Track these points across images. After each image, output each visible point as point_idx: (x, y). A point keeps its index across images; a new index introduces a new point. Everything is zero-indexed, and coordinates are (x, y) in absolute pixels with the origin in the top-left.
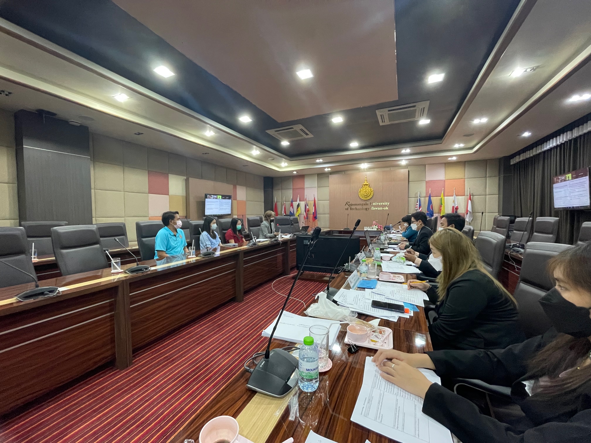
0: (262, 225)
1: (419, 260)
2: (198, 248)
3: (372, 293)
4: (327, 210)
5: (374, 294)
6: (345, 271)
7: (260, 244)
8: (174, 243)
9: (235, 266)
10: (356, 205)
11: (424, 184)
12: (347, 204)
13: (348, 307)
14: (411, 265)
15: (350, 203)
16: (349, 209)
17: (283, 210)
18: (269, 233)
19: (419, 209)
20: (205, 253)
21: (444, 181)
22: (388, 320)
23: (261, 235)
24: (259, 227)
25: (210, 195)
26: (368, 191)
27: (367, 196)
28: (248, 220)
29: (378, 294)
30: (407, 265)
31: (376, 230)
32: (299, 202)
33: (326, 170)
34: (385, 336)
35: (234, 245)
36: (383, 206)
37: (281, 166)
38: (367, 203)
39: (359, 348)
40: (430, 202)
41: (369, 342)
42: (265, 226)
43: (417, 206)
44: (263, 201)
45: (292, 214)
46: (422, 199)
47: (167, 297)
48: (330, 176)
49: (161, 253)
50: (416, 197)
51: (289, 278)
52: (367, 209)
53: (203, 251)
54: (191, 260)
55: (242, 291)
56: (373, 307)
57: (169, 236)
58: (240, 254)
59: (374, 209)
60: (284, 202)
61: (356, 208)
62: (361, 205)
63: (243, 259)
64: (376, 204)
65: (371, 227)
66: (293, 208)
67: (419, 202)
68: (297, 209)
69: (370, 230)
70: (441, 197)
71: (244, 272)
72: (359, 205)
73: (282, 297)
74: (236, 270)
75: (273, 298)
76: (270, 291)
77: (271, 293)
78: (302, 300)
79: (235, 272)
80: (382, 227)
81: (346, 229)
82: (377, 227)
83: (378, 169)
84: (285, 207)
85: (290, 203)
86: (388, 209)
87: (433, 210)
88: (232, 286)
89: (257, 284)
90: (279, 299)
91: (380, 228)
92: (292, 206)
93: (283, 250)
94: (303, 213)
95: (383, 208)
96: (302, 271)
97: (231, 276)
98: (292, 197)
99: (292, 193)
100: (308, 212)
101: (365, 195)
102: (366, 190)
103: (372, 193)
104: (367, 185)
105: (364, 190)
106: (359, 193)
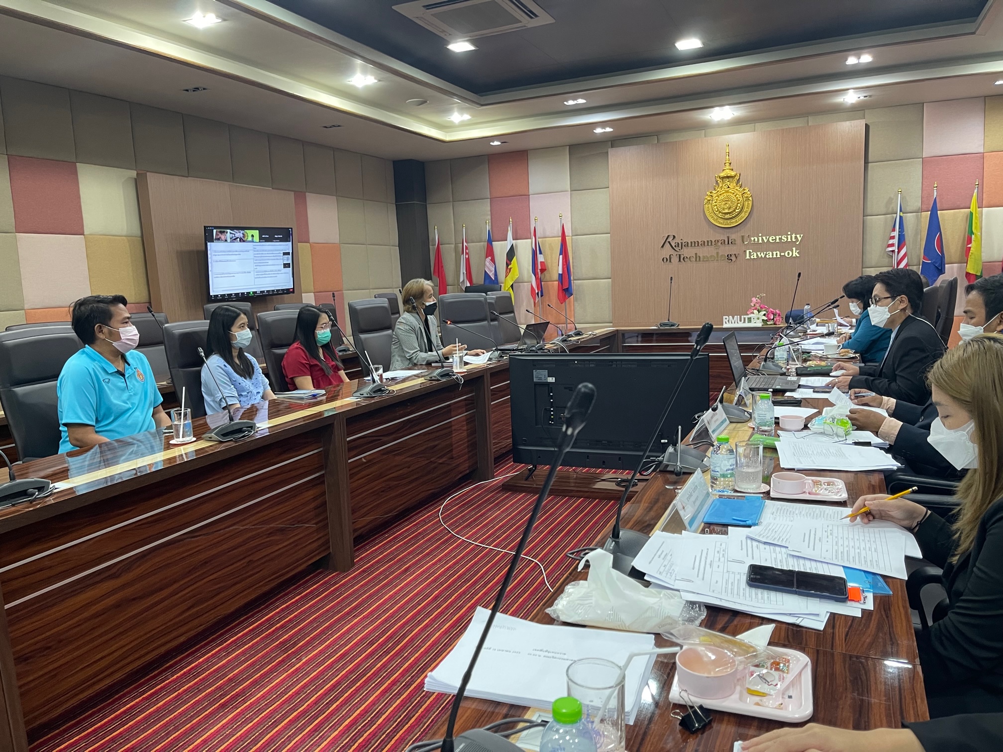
0: (397, 326)
1: (892, 424)
2: (198, 408)
3: (749, 541)
4: (604, 266)
5: (755, 544)
6: (665, 471)
7: (396, 388)
8: (118, 398)
9: (322, 462)
10: (695, 244)
11: (915, 171)
12: (667, 244)
13: (678, 590)
14: (868, 444)
15: (677, 240)
16: (675, 259)
17: (463, 270)
18: (421, 351)
19: (898, 252)
20: (222, 429)
21: (982, 156)
22: (798, 626)
23: (397, 357)
24: (390, 332)
25: (222, 229)
26: (734, 198)
27: (731, 215)
28: (353, 311)
29: (765, 543)
30: (856, 444)
31: (759, 324)
32: (514, 241)
33: (599, 131)
34: (789, 677)
35: (314, 396)
36: (783, 246)
37: (452, 122)
38: (733, 237)
39: (711, 717)
40: (934, 226)
41: (741, 699)
42: (408, 327)
43: (891, 242)
44: (398, 245)
45: (491, 284)
46: (909, 218)
47: (114, 570)
48: (611, 152)
49: (79, 433)
50: (890, 210)
51: (490, 490)
52: (733, 258)
53: (216, 419)
54: (183, 452)
55: (348, 539)
56: (751, 586)
57: (102, 376)
58: (333, 423)
59: (755, 257)
60: (465, 244)
61: (696, 254)
62: (711, 245)
63: (348, 439)
64: (760, 241)
65: (745, 316)
66: (493, 260)
67: (899, 228)
68: (507, 265)
69: (741, 325)
70: (971, 210)
71: (350, 479)
72: (706, 244)
73: (473, 549)
74: (326, 473)
75: (445, 555)
76: (433, 531)
77: (440, 539)
78: (535, 557)
79: (324, 481)
80: (779, 315)
81: (665, 325)
82: (764, 315)
83: (766, 123)
84: (468, 260)
85: (484, 247)
86: (798, 255)
87: (942, 252)
88: (316, 524)
89: (394, 513)
90: (462, 558)
91: (773, 319)
92: (490, 258)
93: (469, 404)
94: (526, 280)
95: (782, 254)
96: (531, 464)
97: (310, 494)
98: (488, 228)
99: (489, 213)
100: (545, 275)
101: (727, 211)
102: (728, 194)
103: (746, 203)
104: (731, 179)
105: (721, 195)
106: (707, 206)
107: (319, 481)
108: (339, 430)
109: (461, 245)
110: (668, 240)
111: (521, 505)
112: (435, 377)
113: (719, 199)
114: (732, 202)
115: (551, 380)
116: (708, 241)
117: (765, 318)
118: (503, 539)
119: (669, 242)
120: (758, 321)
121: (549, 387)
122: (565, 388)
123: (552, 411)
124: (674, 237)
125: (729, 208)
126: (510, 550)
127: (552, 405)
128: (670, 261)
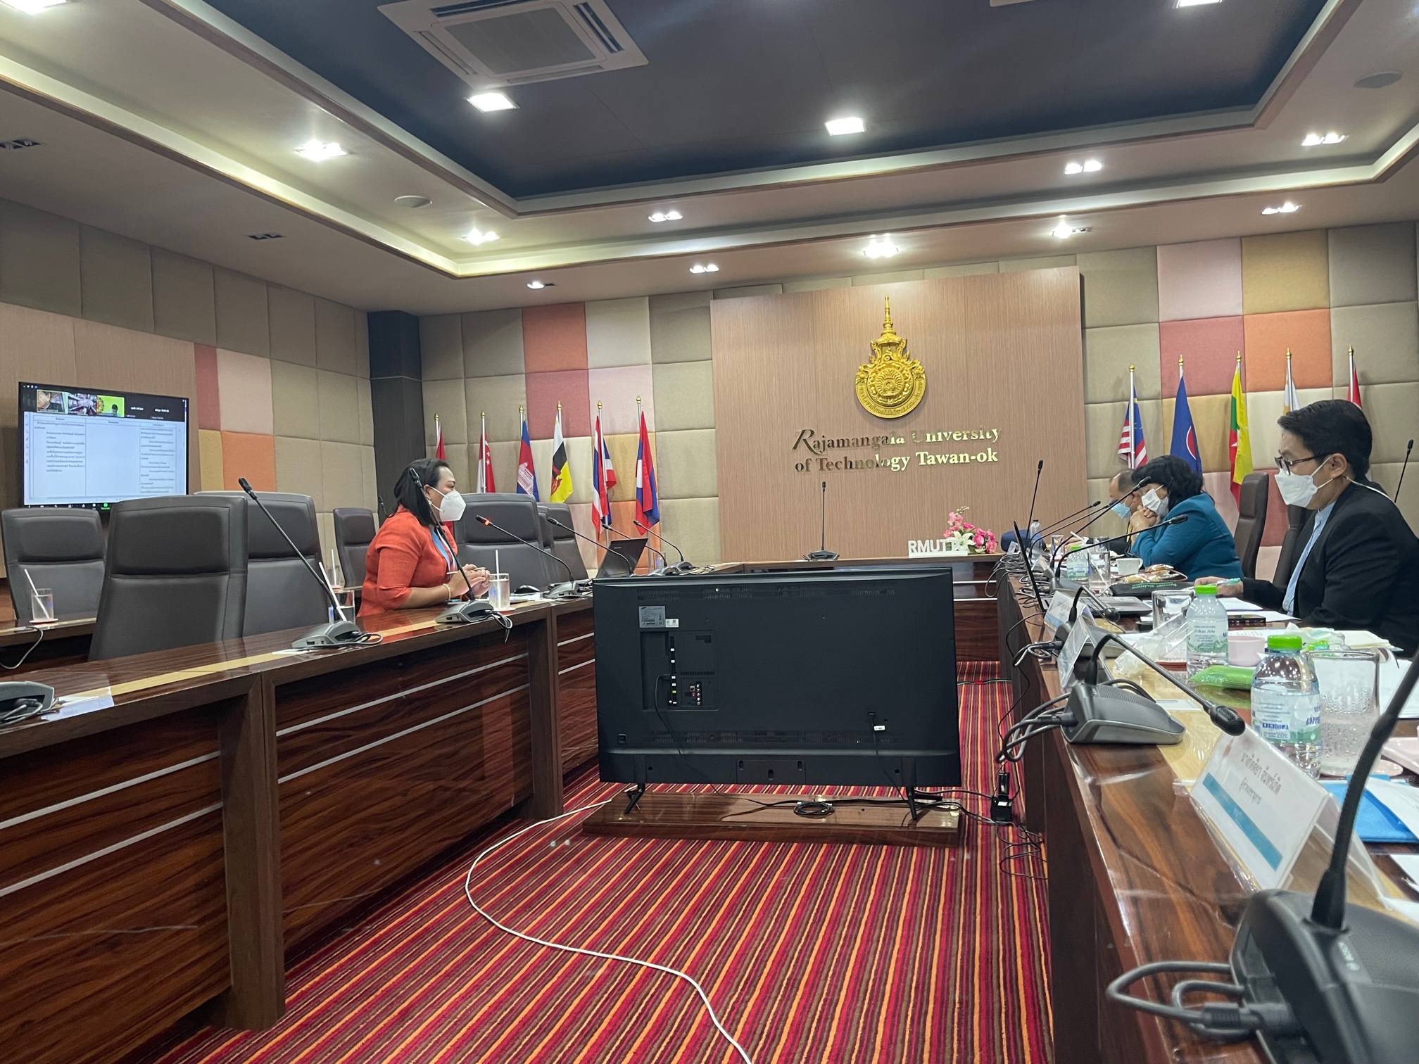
4: (706, 478)
10: (842, 443)
11: (1151, 341)
12: (802, 444)
15: (816, 438)
16: (814, 467)
17: (482, 484)
19: (1136, 455)
21: (1241, 320)
26: (899, 376)
27: (893, 401)
31: (964, 552)
33: (698, 269)
36: (973, 446)
37: (468, 245)
40: (1183, 418)
43: (1124, 440)
46: (1147, 407)
48: (715, 305)
50: (1119, 396)
51: (559, 835)
58: (246, 695)
59: (934, 463)
60: (485, 443)
61: (846, 458)
62: (868, 445)
63: (279, 734)
64: (940, 439)
65: (941, 541)
66: (531, 468)
67: (1135, 421)
68: (555, 475)
69: (936, 554)
70: (1233, 394)
71: (281, 820)
72: (860, 443)
73: (544, 958)
74: (225, 805)
75: (488, 975)
76: (456, 922)
77: (471, 940)
78: (678, 965)
79: (221, 824)
80: (992, 539)
81: (818, 556)
82: (971, 538)
83: (940, 269)
84: (489, 469)
85: (516, 448)
86: (996, 459)
87: (1197, 453)
88: (199, 922)
89: (375, 889)
90: (524, 978)
91: (984, 545)
92: (526, 464)
93: (520, 672)
94: (583, 498)
95: (973, 458)
96: (634, 782)
97: (188, 854)
98: (523, 417)
99: (525, 396)
100: (614, 492)
101: (889, 394)
102: (890, 369)
103: (918, 382)
104: (894, 348)
105: (879, 370)
106: (859, 386)
107: (210, 825)
108: (258, 711)
109: (479, 445)
110: (803, 438)
111: (626, 859)
112: (457, 615)
113: (877, 376)
114: (897, 380)
115: (673, 623)
116: (862, 439)
117: (972, 543)
118: (604, 932)
119: (805, 440)
120: (962, 547)
121: (668, 635)
122: (697, 638)
123: (674, 681)
124: (812, 433)
125: (894, 390)
126: (623, 953)
127: (673, 669)
128: (807, 470)
